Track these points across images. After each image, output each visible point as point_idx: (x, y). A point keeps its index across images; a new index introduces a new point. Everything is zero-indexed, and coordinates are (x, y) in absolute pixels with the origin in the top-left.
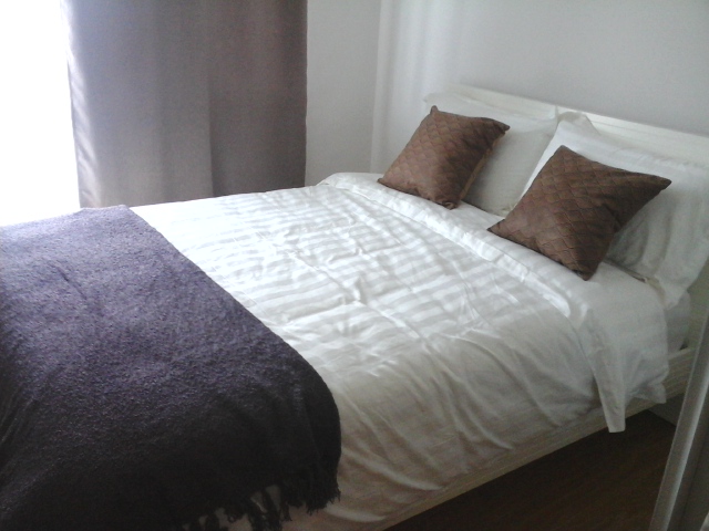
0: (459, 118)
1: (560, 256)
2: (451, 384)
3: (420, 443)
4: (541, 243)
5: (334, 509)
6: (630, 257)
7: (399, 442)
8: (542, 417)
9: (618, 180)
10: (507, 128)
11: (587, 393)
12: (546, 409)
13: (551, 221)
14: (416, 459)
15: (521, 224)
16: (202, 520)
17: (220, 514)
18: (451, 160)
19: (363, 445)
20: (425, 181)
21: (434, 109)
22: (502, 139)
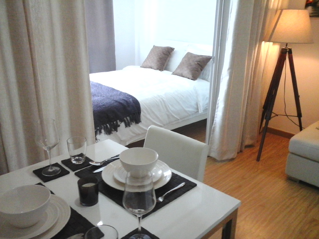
0: (161, 47)
1: (188, 77)
2: (163, 101)
3: (157, 113)
4: (183, 75)
5: (140, 124)
6: (207, 78)
7: (153, 112)
8: (185, 111)
9: (200, 57)
10: (174, 49)
11: (196, 106)
12: (187, 109)
13: (186, 69)
14: (158, 118)
15: (179, 71)
16: (115, 122)
17: (118, 121)
18: (160, 58)
19: (145, 112)
20: (153, 65)
21: (154, 46)
22: (173, 52)
